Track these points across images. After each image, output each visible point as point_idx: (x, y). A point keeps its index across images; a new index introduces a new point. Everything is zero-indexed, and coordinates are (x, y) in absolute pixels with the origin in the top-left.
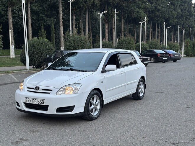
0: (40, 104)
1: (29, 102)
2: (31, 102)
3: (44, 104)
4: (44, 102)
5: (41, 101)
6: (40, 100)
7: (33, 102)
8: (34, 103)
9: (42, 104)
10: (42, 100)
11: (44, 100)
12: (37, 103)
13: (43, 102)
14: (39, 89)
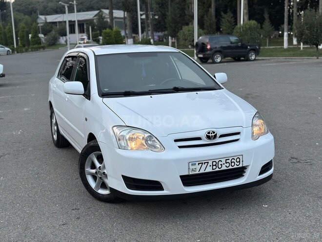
0: (230, 167)
1: (202, 171)
2: (209, 169)
3: (241, 166)
4: (239, 162)
5: (233, 160)
6: (231, 159)
7: (214, 167)
8: (217, 169)
9: (235, 166)
10: (235, 158)
11: (241, 157)
12: (224, 168)
13: (238, 160)
14: (215, 136)
